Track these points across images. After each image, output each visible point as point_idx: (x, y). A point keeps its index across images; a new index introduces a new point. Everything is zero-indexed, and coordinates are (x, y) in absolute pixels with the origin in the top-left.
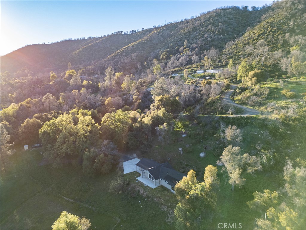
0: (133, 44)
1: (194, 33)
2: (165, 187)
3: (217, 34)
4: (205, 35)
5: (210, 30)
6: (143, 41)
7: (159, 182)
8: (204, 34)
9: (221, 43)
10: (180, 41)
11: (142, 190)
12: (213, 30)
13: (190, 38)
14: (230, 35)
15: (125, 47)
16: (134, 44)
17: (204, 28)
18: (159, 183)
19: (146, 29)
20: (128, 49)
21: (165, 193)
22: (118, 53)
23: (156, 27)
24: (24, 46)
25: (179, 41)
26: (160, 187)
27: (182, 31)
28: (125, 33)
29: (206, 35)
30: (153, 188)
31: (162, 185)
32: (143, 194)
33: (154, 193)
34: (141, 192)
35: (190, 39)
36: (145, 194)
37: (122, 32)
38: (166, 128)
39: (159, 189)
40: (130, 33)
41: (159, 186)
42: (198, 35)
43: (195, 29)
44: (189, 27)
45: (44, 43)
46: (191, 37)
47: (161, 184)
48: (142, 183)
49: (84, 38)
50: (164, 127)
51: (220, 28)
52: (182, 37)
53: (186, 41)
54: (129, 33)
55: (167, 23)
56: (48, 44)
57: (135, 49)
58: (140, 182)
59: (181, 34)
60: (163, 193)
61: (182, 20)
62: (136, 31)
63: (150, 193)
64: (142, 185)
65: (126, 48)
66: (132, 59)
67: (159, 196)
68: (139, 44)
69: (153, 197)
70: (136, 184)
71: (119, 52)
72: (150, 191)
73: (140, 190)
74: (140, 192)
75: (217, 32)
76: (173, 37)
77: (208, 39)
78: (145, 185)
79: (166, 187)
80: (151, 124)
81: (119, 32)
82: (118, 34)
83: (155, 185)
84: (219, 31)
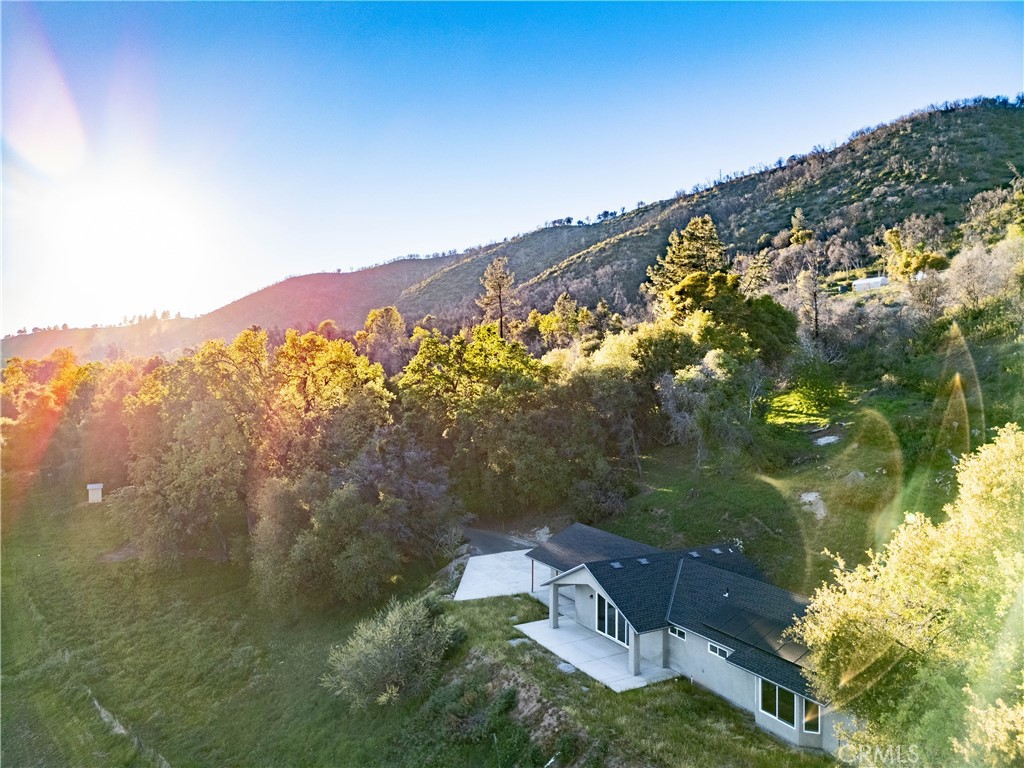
0: (601, 245)
1: (830, 190)
2: (710, 693)
3: (924, 182)
4: (875, 190)
5: (892, 172)
6: (638, 233)
7: (667, 653)
8: (871, 189)
9: (945, 209)
10: (774, 219)
11: (538, 689)
12: (907, 172)
13: (816, 208)
14: (980, 181)
15: (575, 256)
16: (606, 244)
17: (868, 171)
18: (666, 664)
19: (649, 204)
20: (584, 259)
21: (711, 731)
22: (551, 273)
23: (688, 193)
24: (281, 279)
25: (770, 221)
26: (666, 688)
27: (781, 191)
28: (579, 222)
29: (878, 190)
30: (618, 689)
31: (683, 678)
32: (539, 720)
33: (622, 721)
34: (527, 708)
35: (812, 210)
36: (548, 720)
37: (569, 220)
38: (720, 374)
39: (658, 702)
40: (598, 221)
41: (665, 682)
42: (845, 195)
43: (831, 178)
44: (807, 175)
45: (339, 270)
46: (816, 203)
47: (677, 671)
48: (546, 651)
49: (455, 251)
50: (708, 374)
51: (937, 162)
52: (781, 208)
53: (798, 212)
54: (594, 220)
55: (724, 175)
56: (349, 271)
57: (610, 256)
58: (535, 645)
59: (776, 200)
60: (693, 731)
61: (780, 162)
62: (615, 213)
63: (587, 719)
64: (543, 661)
65: (579, 257)
66: (595, 283)
67: (659, 746)
68: (624, 243)
69: (604, 750)
70: (502, 657)
71: (556, 271)
72: (590, 706)
73: (523, 694)
74: (521, 705)
75: (924, 177)
76: (749, 210)
77: (890, 199)
78: (562, 667)
79: (719, 689)
80: (637, 373)
81: (560, 221)
82: (555, 227)
83: (638, 673)
84: (932, 171)
